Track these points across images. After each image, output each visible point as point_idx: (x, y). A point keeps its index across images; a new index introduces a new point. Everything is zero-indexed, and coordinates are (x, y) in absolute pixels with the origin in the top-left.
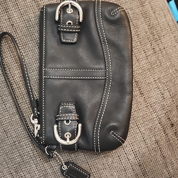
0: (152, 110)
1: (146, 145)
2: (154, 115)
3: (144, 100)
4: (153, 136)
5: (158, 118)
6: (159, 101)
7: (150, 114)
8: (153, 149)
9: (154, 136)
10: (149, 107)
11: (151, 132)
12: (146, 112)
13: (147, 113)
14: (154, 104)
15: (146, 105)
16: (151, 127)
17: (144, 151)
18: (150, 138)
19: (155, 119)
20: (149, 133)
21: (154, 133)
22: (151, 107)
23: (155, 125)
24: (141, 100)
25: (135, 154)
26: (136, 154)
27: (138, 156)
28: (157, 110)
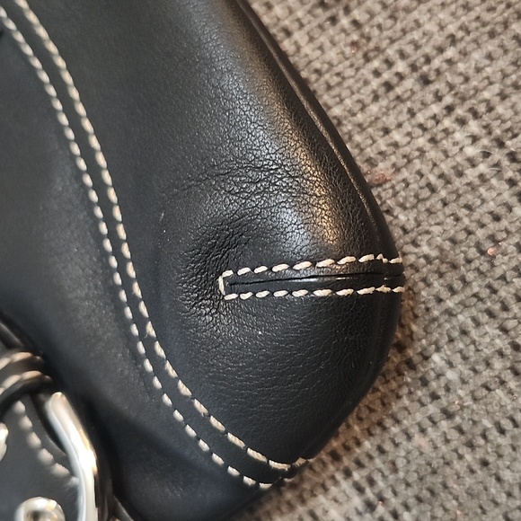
0: (436, 109)
1: (435, 397)
2: (463, 142)
3: (354, 44)
4: (484, 318)
5: (498, 155)
6: (487, 17)
7: (422, 142)
8: (507, 424)
9: (491, 314)
10: (409, 83)
11: (457, 285)
12: (386, 131)
13: (396, 136)
14: (451, 53)
15: (375, 83)
16: (447, 245)
17: (427, 448)
18: (456, 334)
19: (471, 174)
20: (445, 294)
21: (485, 293)
22: (425, 81)
23: (487, 219)
24: (332, 54)
25: (364, 484)
26: (371, 482)
27: (388, 494)
28: (486, 95)
